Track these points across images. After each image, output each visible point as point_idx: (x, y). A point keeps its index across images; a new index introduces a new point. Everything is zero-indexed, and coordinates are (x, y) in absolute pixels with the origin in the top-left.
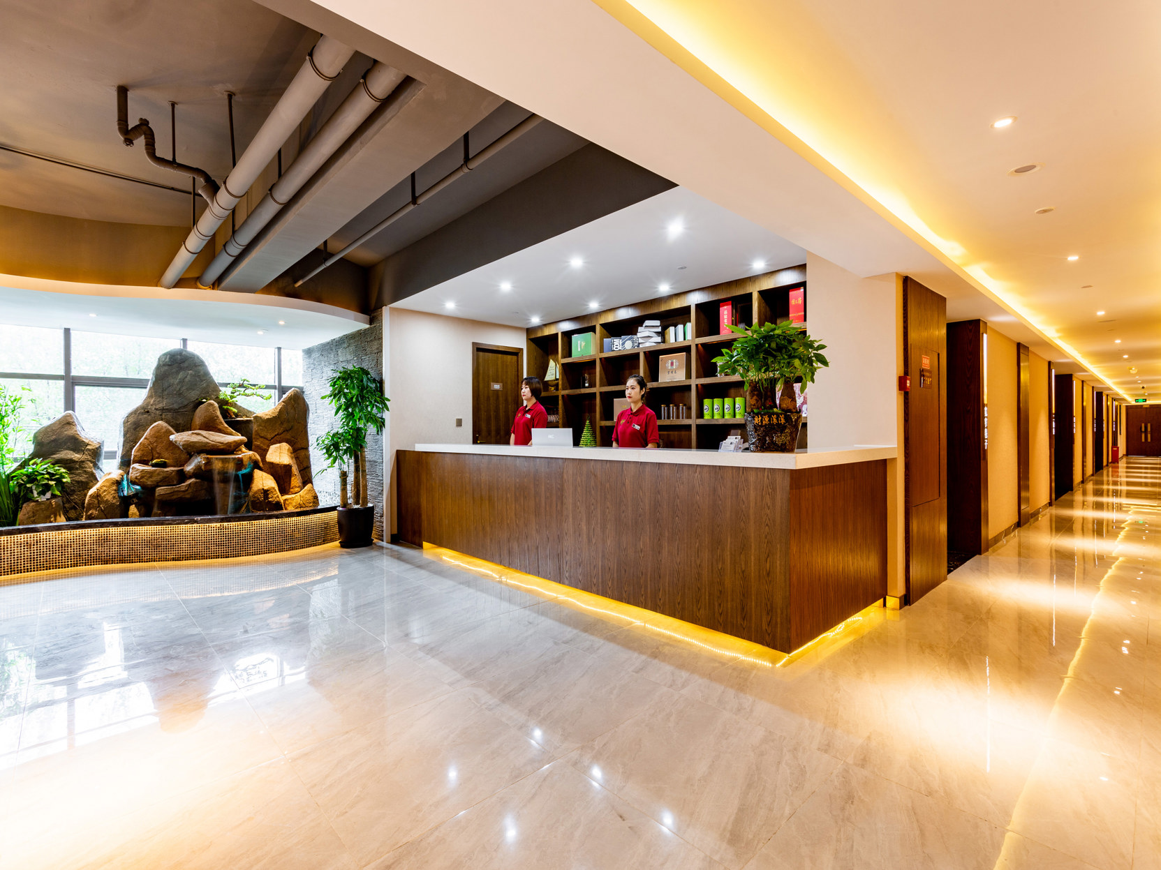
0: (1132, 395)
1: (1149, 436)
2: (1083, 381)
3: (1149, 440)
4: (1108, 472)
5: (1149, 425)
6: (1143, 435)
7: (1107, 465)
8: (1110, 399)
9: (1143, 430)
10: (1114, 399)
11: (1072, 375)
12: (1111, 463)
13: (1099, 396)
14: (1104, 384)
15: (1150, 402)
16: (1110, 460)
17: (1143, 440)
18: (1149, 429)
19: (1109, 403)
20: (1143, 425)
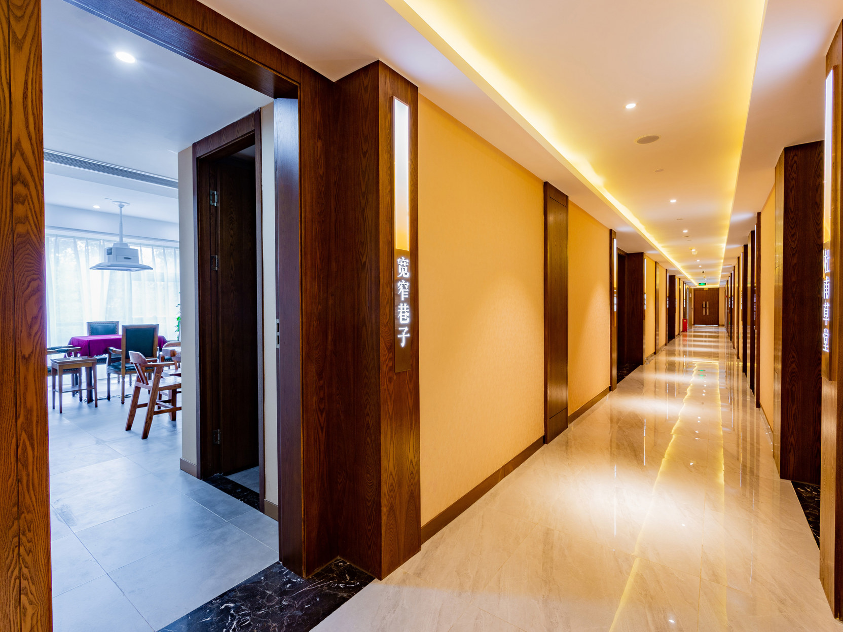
0: (696, 279)
1: (708, 310)
2: (656, 262)
3: (708, 314)
4: (679, 340)
5: (708, 303)
6: (704, 310)
7: (679, 334)
8: (681, 283)
9: (704, 306)
10: (684, 283)
11: (643, 253)
12: (682, 331)
13: (672, 279)
14: (674, 267)
15: (708, 286)
16: (681, 330)
17: (704, 314)
18: (708, 306)
19: (680, 287)
20: (704, 303)
